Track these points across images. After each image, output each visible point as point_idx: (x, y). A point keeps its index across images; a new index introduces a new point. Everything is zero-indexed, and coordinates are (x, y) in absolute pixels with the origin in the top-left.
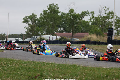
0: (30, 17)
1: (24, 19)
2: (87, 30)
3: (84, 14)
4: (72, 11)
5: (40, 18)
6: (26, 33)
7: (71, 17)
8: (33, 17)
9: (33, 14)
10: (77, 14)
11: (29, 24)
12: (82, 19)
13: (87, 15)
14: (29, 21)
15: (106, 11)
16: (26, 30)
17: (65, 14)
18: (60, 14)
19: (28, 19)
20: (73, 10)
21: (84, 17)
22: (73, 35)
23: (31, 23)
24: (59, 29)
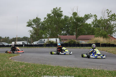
0: (34, 21)
1: (28, 23)
2: (89, 32)
3: (87, 17)
4: (75, 14)
5: (44, 22)
6: (31, 36)
7: (75, 20)
8: (37, 21)
9: (37, 18)
10: (80, 17)
11: (33, 28)
12: (85, 21)
13: (90, 18)
14: (33, 25)
15: (109, 14)
16: (30, 33)
17: (68, 17)
18: (63, 17)
19: (32, 23)
20: (77, 13)
21: (87, 20)
22: (76, 38)
23: (35, 26)
24: (62, 32)
